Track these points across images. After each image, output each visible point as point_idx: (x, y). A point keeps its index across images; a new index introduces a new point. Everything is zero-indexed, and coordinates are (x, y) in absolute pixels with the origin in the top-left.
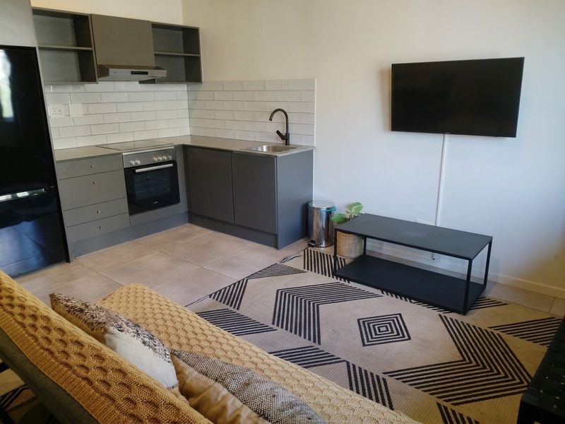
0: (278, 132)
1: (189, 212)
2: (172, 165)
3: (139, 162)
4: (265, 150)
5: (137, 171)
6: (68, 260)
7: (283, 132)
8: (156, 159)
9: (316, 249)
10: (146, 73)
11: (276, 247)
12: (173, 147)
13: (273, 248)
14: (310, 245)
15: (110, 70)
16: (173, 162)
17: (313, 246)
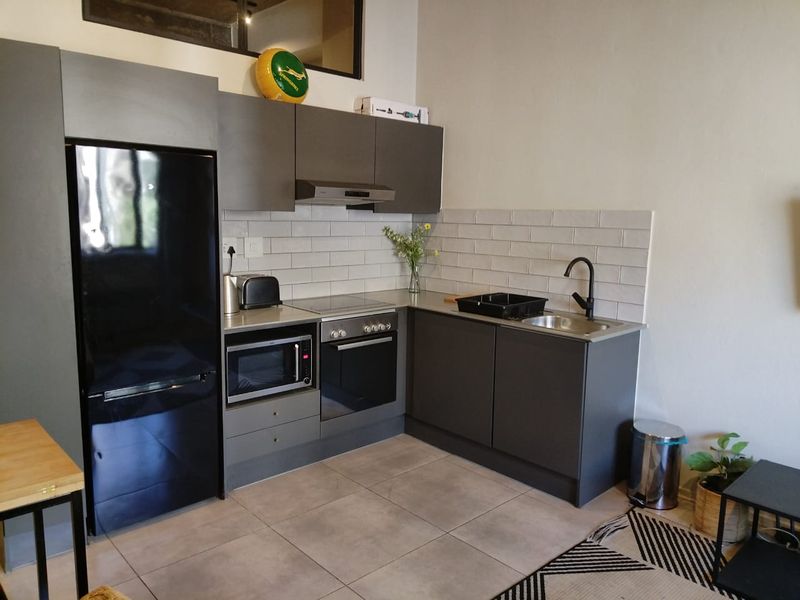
0: (576, 296)
1: (406, 415)
2: (390, 339)
3: (343, 334)
4: (549, 326)
5: (340, 348)
6: (221, 496)
7: (585, 295)
8: (368, 329)
9: (645, 512)
10: (367, 195)
11: (574, 500)
12: (394, 310)
13: (568, 504)
14: (636, 504)
15: (317, 188)
16: (392, 333)
17: (642, 507)
